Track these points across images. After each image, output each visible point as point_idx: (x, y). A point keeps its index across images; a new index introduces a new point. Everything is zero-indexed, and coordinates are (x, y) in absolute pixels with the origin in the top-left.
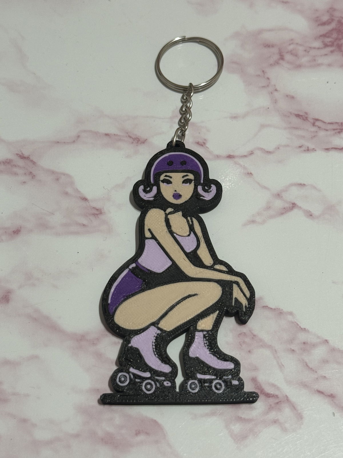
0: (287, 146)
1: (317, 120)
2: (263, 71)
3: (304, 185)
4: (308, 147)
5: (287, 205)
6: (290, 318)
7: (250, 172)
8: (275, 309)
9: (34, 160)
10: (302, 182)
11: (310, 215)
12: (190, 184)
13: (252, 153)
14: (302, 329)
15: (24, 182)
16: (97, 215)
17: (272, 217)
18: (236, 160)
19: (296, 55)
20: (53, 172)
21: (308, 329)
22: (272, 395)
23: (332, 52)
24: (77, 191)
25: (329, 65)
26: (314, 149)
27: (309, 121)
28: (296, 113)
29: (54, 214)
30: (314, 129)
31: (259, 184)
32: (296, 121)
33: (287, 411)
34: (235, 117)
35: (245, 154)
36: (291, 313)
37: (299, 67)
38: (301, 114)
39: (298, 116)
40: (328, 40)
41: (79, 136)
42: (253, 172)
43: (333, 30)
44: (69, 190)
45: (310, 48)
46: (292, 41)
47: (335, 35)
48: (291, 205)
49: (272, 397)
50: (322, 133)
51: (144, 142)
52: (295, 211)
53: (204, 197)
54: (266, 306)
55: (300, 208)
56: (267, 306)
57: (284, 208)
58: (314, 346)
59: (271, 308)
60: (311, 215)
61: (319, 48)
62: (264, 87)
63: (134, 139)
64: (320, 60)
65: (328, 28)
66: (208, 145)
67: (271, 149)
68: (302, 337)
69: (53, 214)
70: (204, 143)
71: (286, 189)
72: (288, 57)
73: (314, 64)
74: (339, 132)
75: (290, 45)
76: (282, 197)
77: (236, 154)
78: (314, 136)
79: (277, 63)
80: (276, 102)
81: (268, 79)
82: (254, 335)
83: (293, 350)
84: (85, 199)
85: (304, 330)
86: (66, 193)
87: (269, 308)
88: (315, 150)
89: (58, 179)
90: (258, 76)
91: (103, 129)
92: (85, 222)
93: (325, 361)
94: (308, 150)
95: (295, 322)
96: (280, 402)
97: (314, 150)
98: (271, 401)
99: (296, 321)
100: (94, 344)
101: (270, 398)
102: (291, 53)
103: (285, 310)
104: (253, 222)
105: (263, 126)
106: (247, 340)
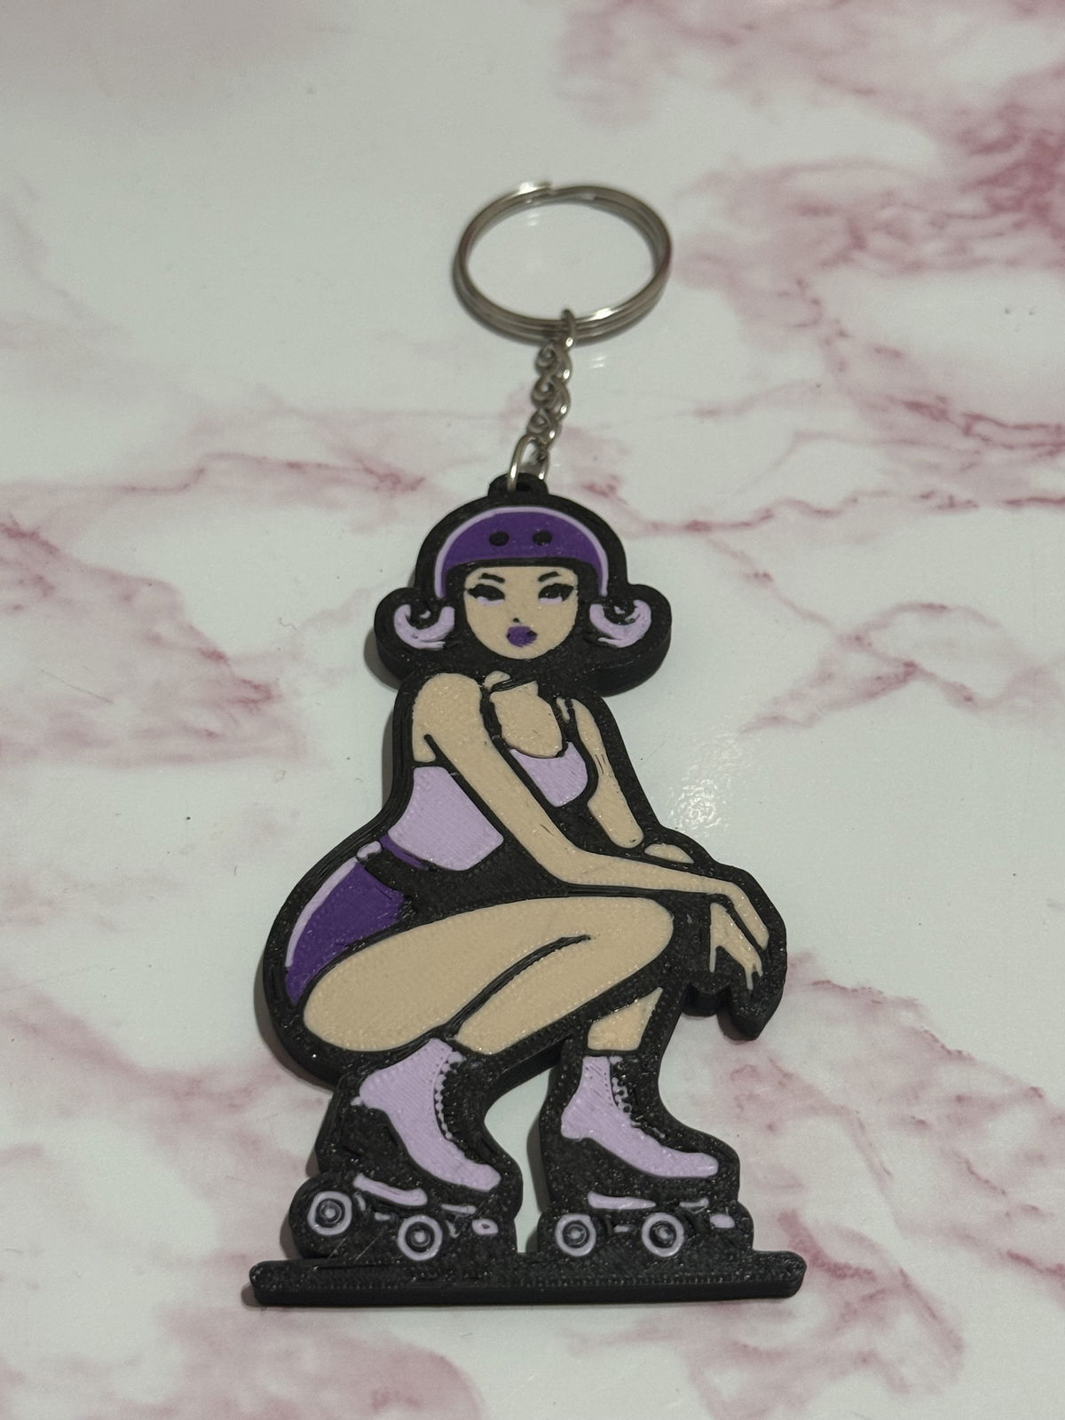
0: (882, 493)
1: (978, 418)
2: (800, 282)
3: (943, 608)
4: (951, 498)
5: (886, 670)
6: (907, 1018)
7: (761, 572)
8: (855, 990)
9: (54, 541)
10: (937, 600)
11: (966, 698)
12: (564, 599)
13: (767, 515)
14: (949, 1052)
15: (17, 608)
16: (254, 701)
17: (837, 705)
18: (718, 536)
19: (904, 236)
20: (113, 577)
21: (969, 1055)
22: (851, 1272)
23: (1018, 226)
24: (192, 631)
25: (1012, 263)
26: (969, 502)
27: (952, 423)
28: (911, 398)
29: (111, 702)
30: (969, 444)
31: (792, 605)
32: (910, 422)
33: (906, 1325)
34: (709, 412)
35: (746, 517)
36: (910, 1004)
37: (916, 267)
38: (924, 399)
39: (915, 406)
40: (1003, 193)
41: (201, 472)
42: (771, 571)
43: (1017, 166)
44: (164, 629)
45: (950, 216)
46: (888, 198)
47: (1025, 180)
48: (902, 669)
49: (852, 1276)
50: (995, 457)
51: (415, 484)
52: (915, 687)
53: (609, 638)
54: (823, 982)
55: (930, 677)
56: (829, 982)
57: (879, 678)
58: (993, 1107)
59: (843, 989)
60: (969, 699)
61: (974, 217)
62: (802, 326)
63: (382, 478)
64: (981, 249)
65: (1001, 160)
66: (623, 492)
67: (828, 503)
68: (951, 1079)
69: (107, 700)
70: (612, 488)
71: (884, 621)
72: (878, 241)
73: (962, 260)
74: (1051, 454)
75: (883, 207)
76: (870, 644)
77: (716, 517)
78: (971, 466)
79: (842, 258)
80: (842, 366)
81: (816, 302)
82: (787, 1075)
83: (922, 1123)
84: (217, 656)
85: (958, 1056)
86: (155, 640)
87: (835, 986)
88: (976, 506)
89: (127, 598)
90: (784, 294)
91: (282, 450)
92: (214, 724)
93: (1036, 1158)
94: (951, 504)
95: (926, 1031)
96: (882, 1291)
97: (970, 505)
98: (852, 1290)
99: (927, 1028)
100: (231, 1106)
101: (848, 1281)
102: (888, 228)
103: (890, 993)
104: (776, 720)
105: (801, 437)
106: (762, 1090)
